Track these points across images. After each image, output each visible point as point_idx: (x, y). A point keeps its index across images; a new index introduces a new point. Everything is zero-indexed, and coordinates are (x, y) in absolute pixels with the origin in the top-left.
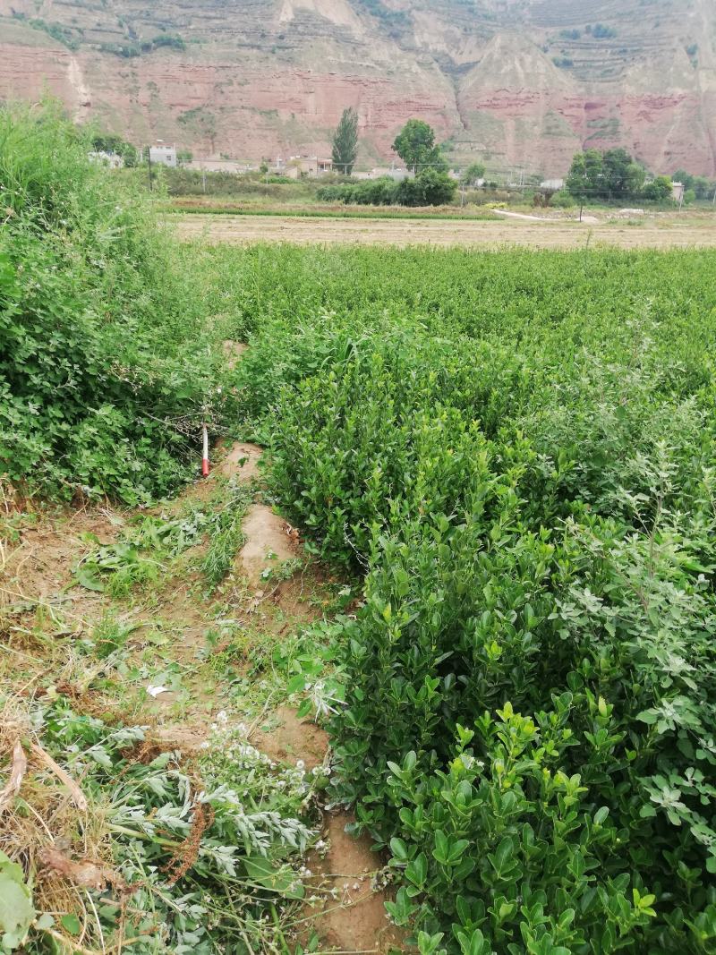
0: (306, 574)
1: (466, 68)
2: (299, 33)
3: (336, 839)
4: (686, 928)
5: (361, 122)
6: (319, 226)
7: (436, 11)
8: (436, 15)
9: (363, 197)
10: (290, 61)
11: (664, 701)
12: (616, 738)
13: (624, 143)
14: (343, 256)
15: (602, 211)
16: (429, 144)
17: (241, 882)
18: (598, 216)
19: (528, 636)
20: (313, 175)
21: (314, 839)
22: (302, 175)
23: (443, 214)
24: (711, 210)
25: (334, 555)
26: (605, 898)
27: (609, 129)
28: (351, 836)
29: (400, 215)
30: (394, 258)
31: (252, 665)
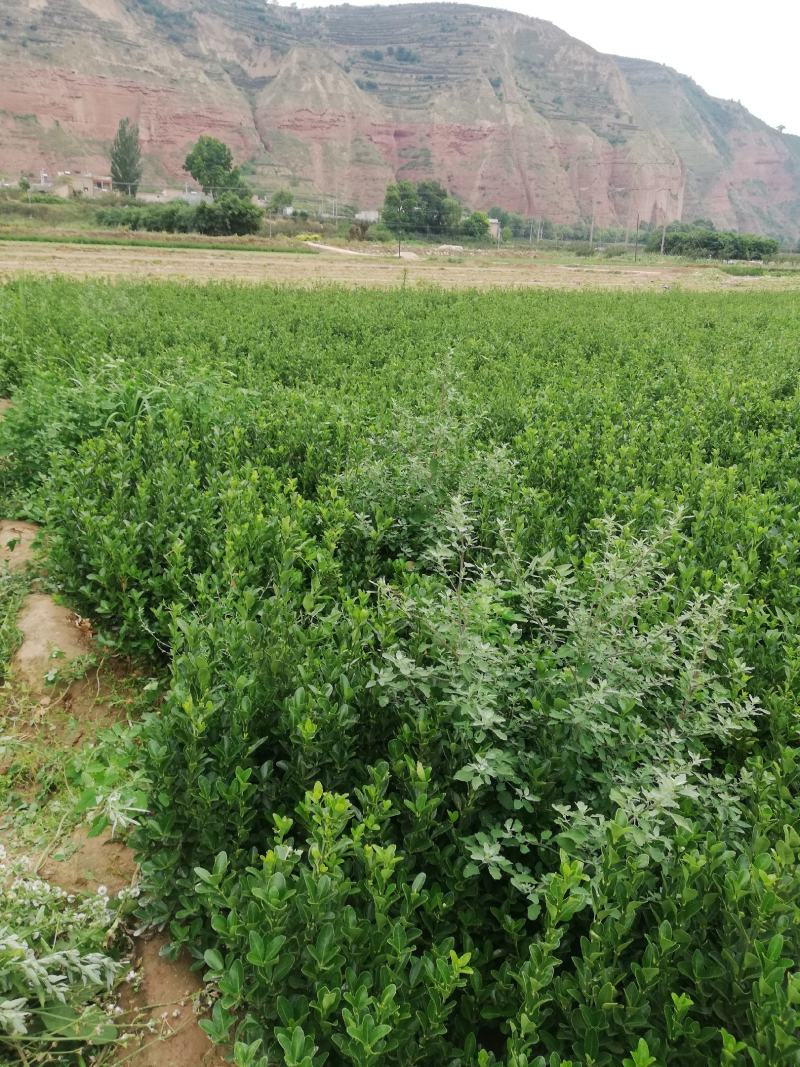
0: (102, 672)
1: (262, 82)
2: (56, 25)
3: (151, 966)
4: (513, 981)
5: (143, 135)
6: (100, 255)
7: (222, 16)
8: (222, 21)
9: (153, 223)
10: (47, 57)
11: (477, 756)
12: (435, 802)
13: (438, 176)
14: (130, 293)
15: (421, 247)
16: (227, 166)
17: (36, 1039)
18: (417, 252)
19: (345, 708)
20: (87, 194)
21: (124, 970)
22: (75, 194)
23: (250, 245)
24: (528, 249)
25: (135, 645)
26: (430, 966)
27: (421, 160)
28: (167, 960)
29: (199, 245)
30: (193, 295)
31: (41, 786)
